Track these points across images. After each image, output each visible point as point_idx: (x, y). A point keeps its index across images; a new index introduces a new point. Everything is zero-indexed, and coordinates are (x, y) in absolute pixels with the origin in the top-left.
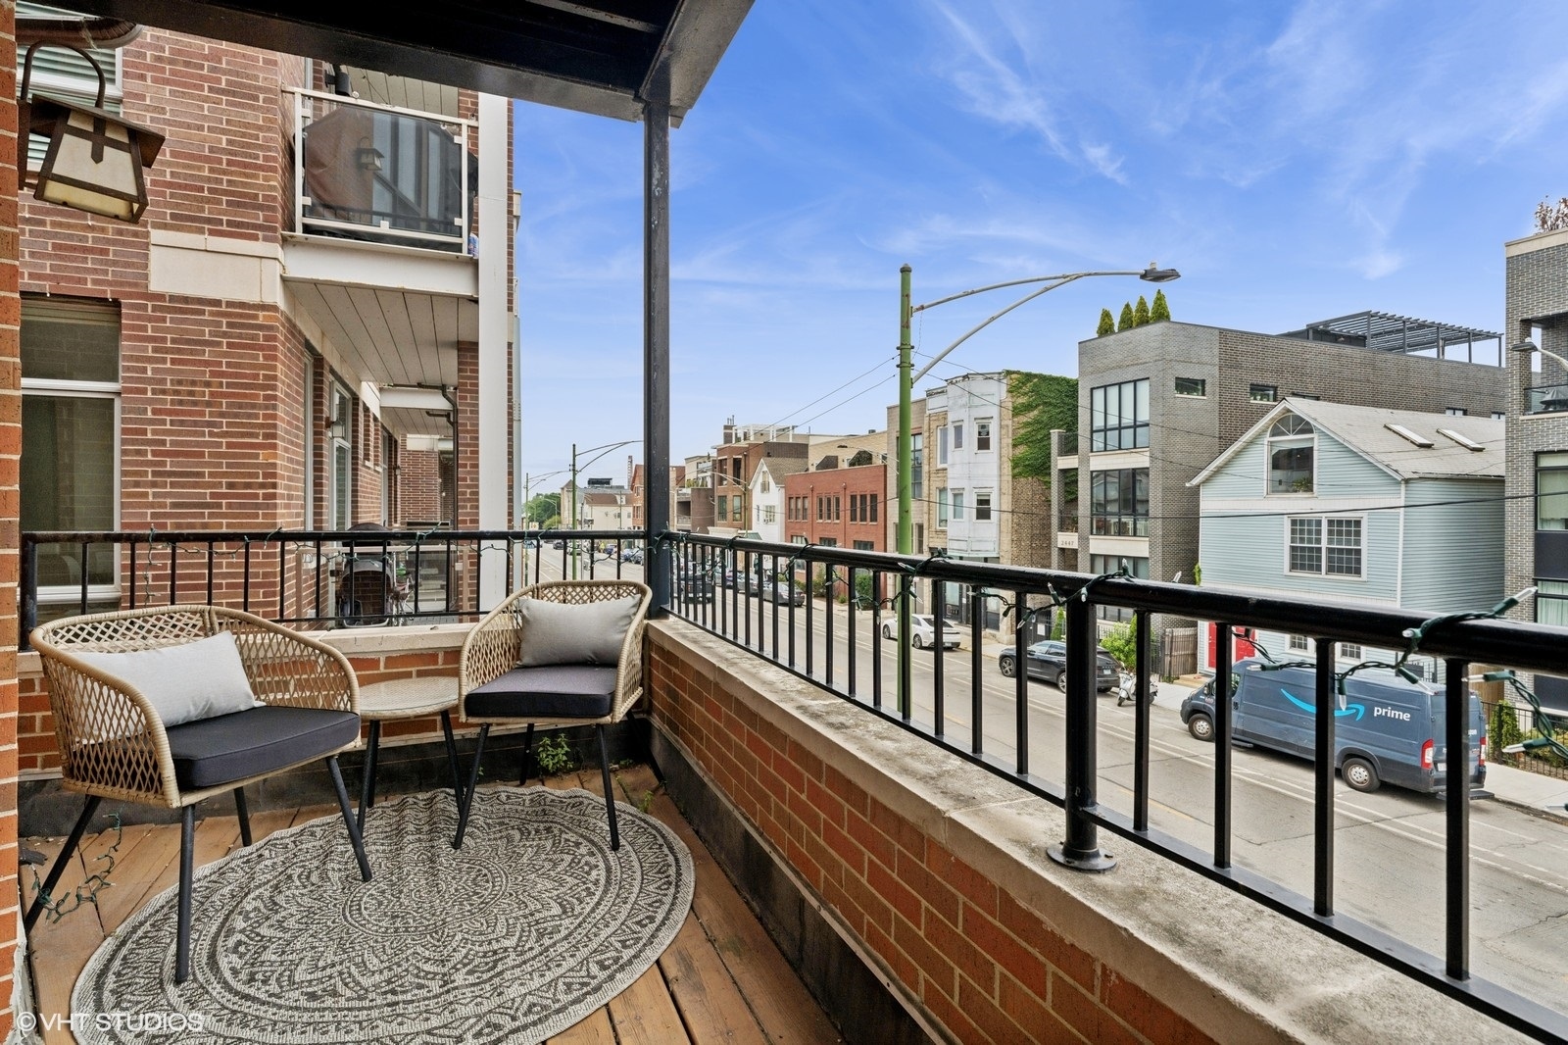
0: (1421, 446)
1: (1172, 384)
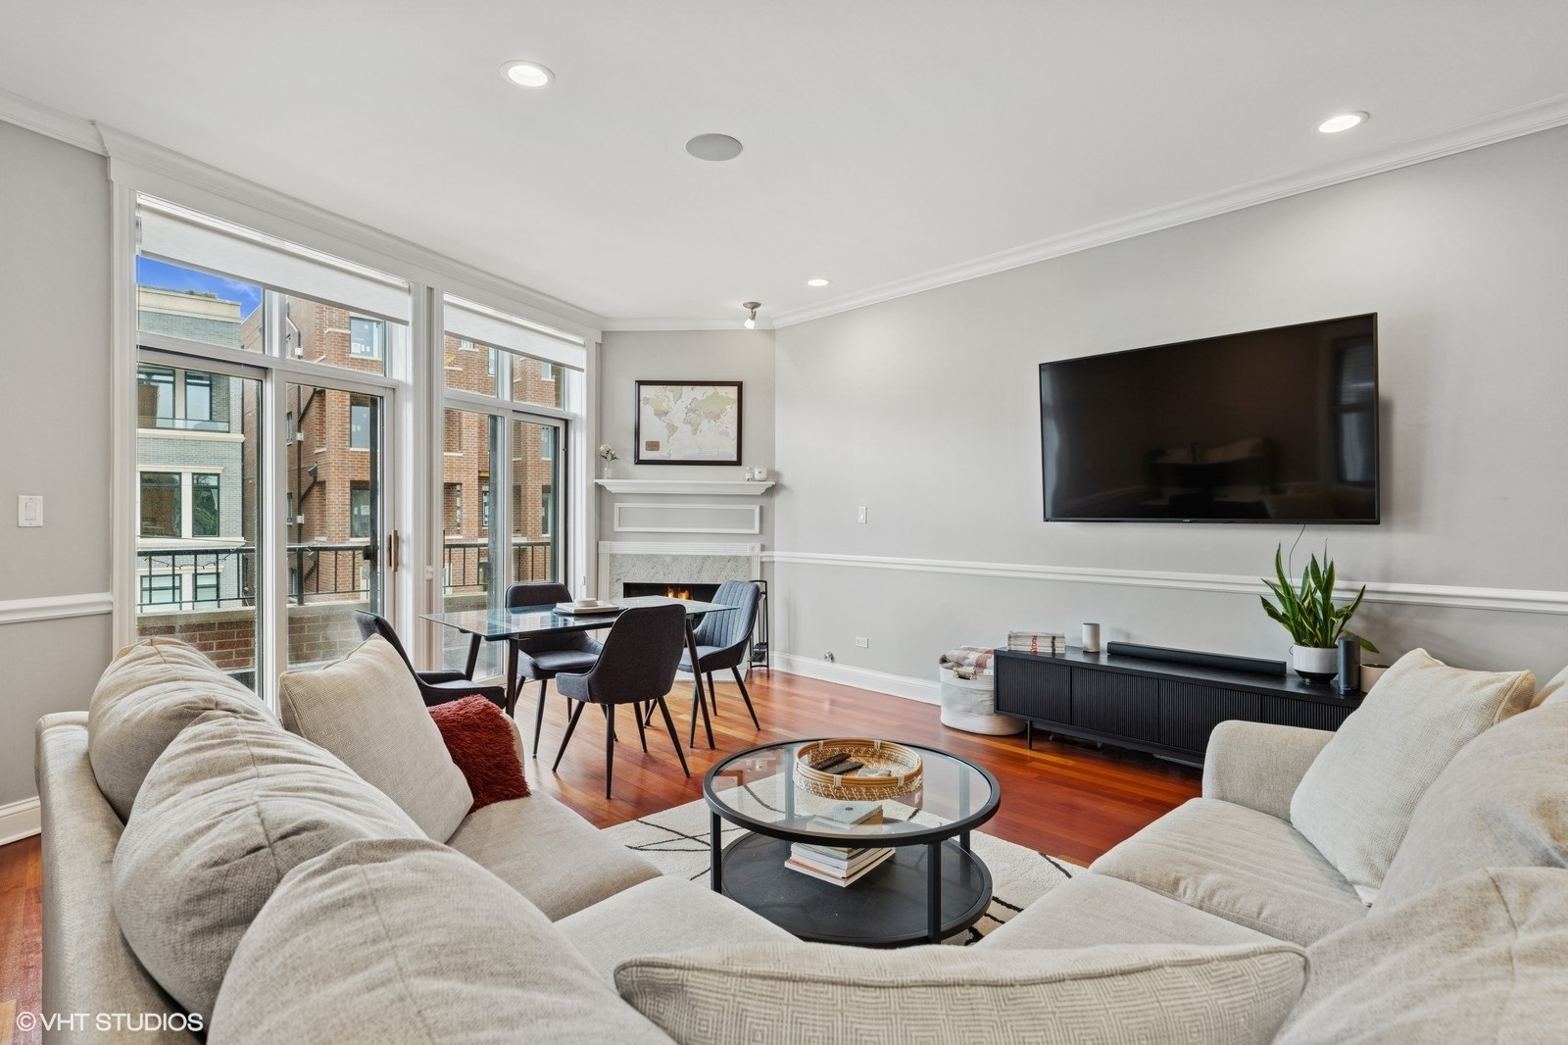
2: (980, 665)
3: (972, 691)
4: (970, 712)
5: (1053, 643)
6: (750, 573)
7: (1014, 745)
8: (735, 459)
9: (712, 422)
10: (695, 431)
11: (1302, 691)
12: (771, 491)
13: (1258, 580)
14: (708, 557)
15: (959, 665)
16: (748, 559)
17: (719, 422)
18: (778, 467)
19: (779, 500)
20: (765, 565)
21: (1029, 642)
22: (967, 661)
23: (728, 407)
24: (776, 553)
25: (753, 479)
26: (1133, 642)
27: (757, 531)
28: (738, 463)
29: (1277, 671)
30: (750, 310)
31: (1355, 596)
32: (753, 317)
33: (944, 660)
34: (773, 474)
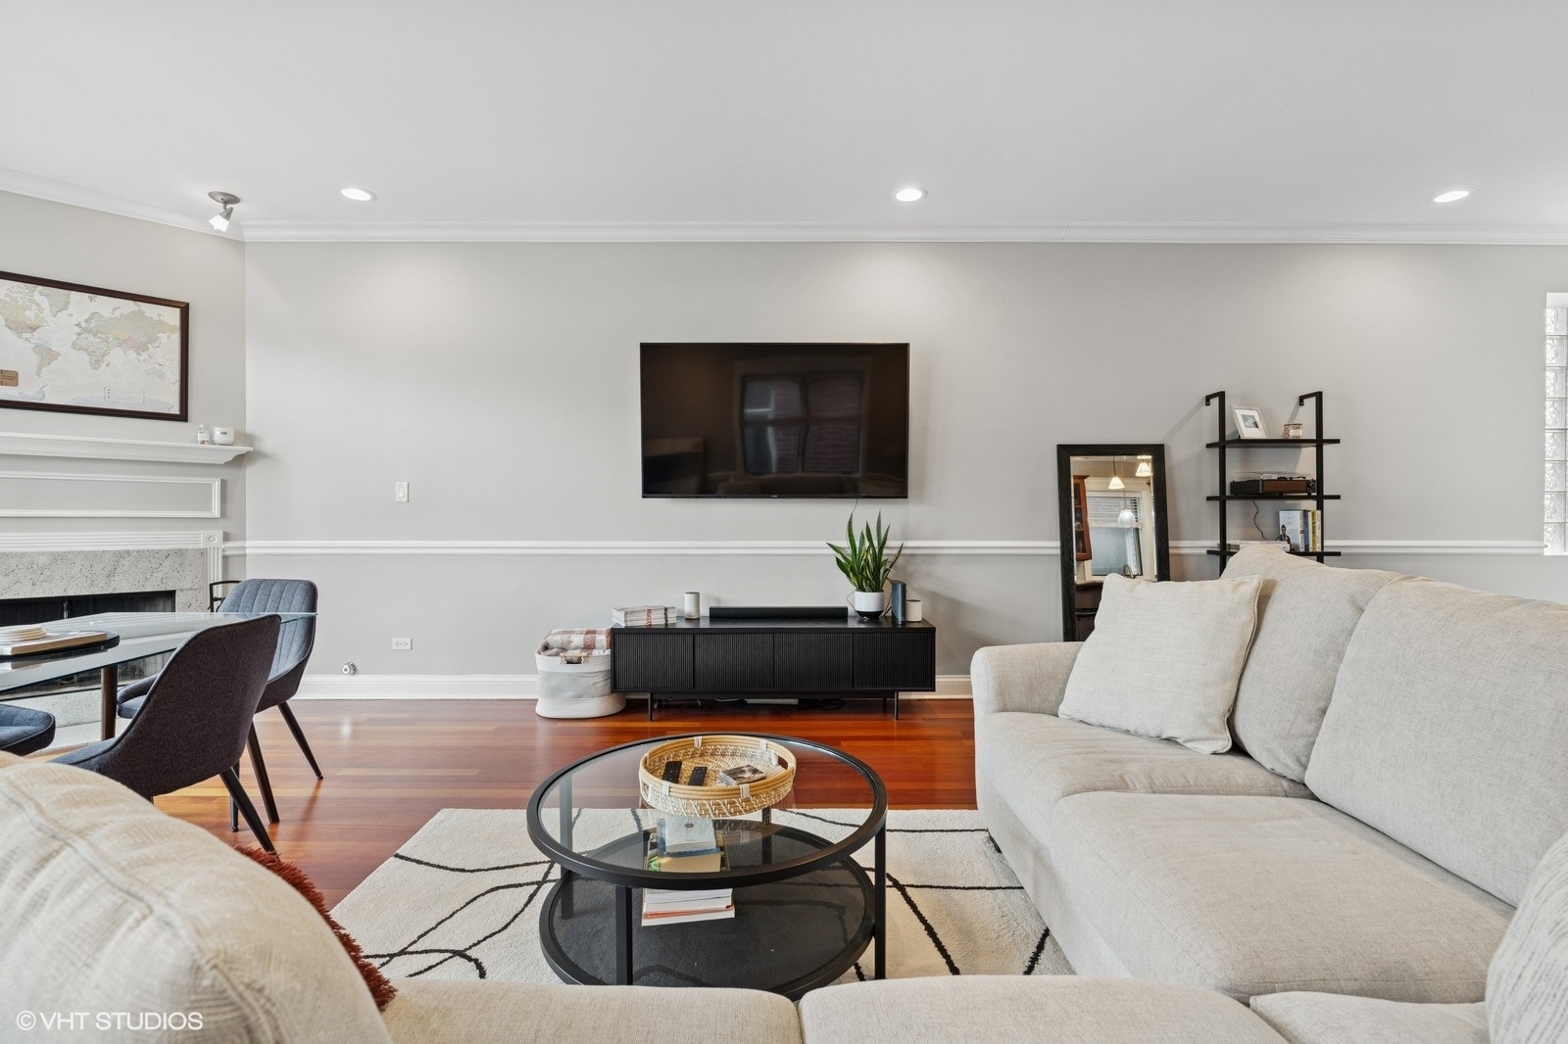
2: (589, 647)
3: (583, 675)
4: (580, 697)
5: (665, 614)
6: (205, 573)
7: (631, 721)
8: (176, 410)
9: (132, 354)
10: (96, 364)
11: (863, 626)
12: (240, 460)
13: (823, 544)
15: (564, 650)
16: (203, 553)
17: (145, 355)
18: (249, 428)
19: (251, 472)
20: (230, 560)
21: (644, 616)
22: (573, 645)
23: (163, 337)
24: (248, 543)
25: (212, 442)
26: (723, 605)
27: (216, 512)
28: (183, 417)
29: (840, 614)
30: (222, 205)
31: (896, 552)
32: (228, 215)
33: (546, 648)
34: (244, 437)
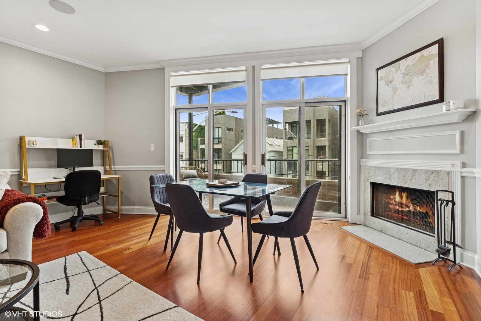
0: (271, 145)
1: (226, 129)
8: (438, 97)
9: (420, 77)
12: (471, 116)
14: (417, 170)
16: (449, 173)
17: (425, 75)
20: (466, 180)
23: (431, 62)
24: (475, 170)
25: (450, 110)
27: (457, 150)
28: (441, 99)
